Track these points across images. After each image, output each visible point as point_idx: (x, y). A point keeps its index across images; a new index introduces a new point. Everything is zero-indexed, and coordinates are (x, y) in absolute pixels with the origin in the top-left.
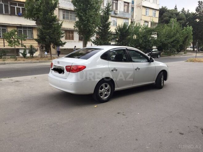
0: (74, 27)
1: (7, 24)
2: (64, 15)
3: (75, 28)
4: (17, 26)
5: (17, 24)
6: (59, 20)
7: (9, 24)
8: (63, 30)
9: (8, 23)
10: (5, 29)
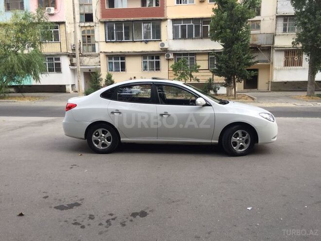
0: (292, 43)
1: (197, 51)
2: (285, 25)
3: (295, 46)
4: (209, 53)
5: (209, 49)
6: (275, 35)
7: (199, 51)
8: (281, 50)
9: (198, 49)
10: (193, 58)
